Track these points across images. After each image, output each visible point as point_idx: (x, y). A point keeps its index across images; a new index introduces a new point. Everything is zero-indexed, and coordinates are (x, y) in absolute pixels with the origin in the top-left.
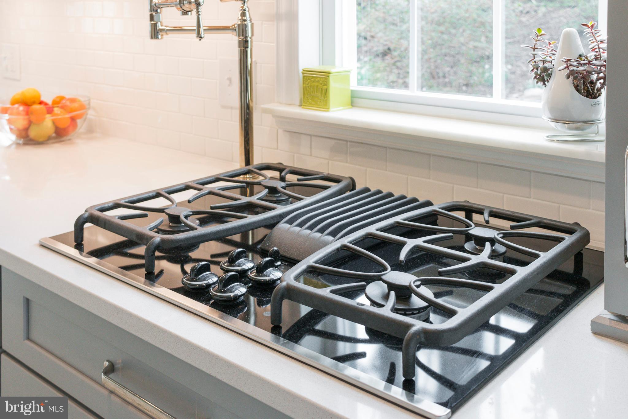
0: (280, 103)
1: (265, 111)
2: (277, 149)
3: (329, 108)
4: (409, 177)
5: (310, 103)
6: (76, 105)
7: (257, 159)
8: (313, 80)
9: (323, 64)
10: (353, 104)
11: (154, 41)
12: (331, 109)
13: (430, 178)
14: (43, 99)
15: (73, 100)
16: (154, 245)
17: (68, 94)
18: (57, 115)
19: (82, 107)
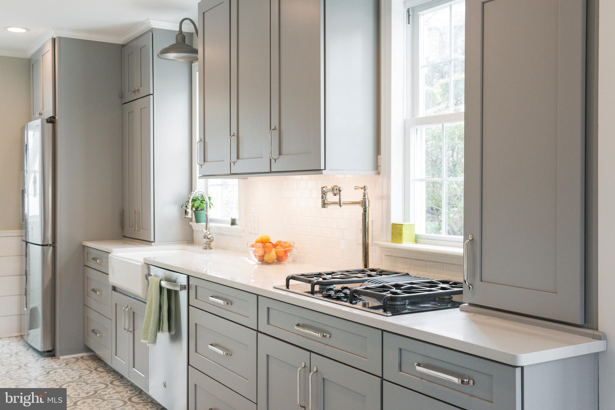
0: (383, 241)
1: (376, 245)
2: (382, 265)
3: (402, 242)
4: (436, 275)
5: (395, 240)
6: (287, 245)
7: (371, 266)
8: (396, 228)
9: (405, 222)
10: (416, 242)
11: (324, 209)
12: (404, 243)
13: (443, 275)
14: (271, 241)
15: (285, 243)
16: (315, 283)
17: (283, 240)
18: (278, 249)
19: (290, 246)
